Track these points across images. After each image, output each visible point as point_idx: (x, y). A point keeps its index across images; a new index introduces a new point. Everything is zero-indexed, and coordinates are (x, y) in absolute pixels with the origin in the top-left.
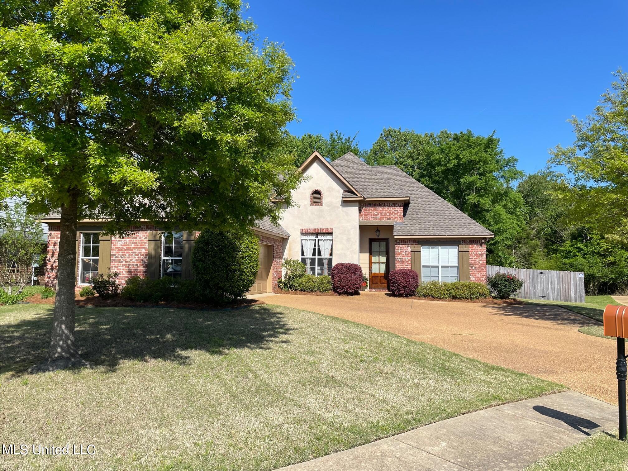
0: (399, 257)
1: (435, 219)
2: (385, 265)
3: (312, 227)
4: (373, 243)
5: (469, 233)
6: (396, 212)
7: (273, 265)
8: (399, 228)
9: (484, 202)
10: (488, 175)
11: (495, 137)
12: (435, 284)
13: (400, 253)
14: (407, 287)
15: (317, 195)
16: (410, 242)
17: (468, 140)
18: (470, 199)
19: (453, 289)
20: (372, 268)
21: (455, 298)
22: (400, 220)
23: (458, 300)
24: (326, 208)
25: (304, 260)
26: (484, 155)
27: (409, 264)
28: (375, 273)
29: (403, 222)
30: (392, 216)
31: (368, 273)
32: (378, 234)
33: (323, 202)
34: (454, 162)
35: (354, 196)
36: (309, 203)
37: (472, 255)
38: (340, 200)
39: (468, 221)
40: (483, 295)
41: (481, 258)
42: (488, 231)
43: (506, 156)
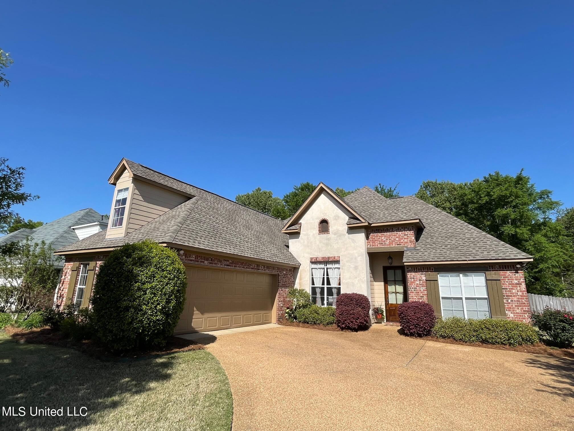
0: (413, 287)
1: (453, 242)
2: (402, 295)
3: (320, 255)
4: (388, 271)
5: (497, 257)
6: (406, 237)
7: (278, 294)
8: (410, 254)
9: (521, 232)
10: (521, 207)
11: (524, 174)
12: (456, 322)
13: (413, 282)
14: (419, 325)
15: (325, 224)
16: (423, 269)
17: (497, 180)
18: (506, 230)
19: (482, 329)
20: (388, 298)
21: (485, 342)
22: (411, 245)
23: (490, 346)
24: (333, 236)
25: (314, 290)
26: (514, 190)
27: (425, 295)
28: (392, 304)
29: (415, 247)
30: (402, 241)
31: (384, 303)
32: (390, 261)
33: (330, 230)
34: (486, 199)
35: (358, 222)
36: (318, 232)
37: (506, 284)
38: (346, 227)
39: (494, 243)
40: (529, 340)
41: (519, 288)
42: (524, 254)
43: (538, 189)
